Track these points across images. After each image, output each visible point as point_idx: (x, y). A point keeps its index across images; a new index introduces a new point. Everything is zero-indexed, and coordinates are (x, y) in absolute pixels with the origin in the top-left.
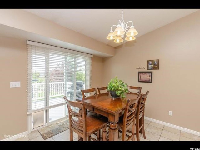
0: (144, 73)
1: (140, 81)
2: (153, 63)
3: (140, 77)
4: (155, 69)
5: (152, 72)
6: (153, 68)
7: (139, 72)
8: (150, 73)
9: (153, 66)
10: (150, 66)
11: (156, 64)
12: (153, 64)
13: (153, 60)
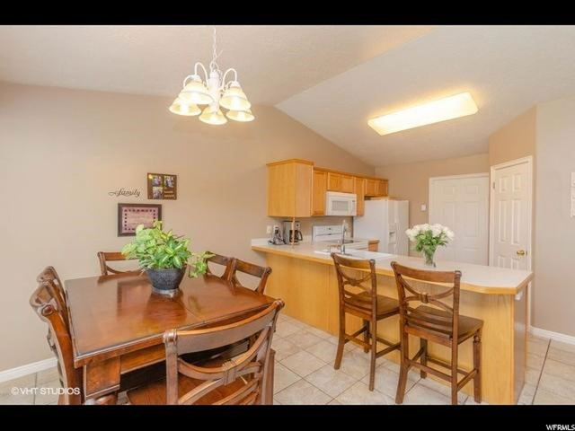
0: (136, 209)
1: (124, 231)
2: (163, 181)
3: (124, 220)
4: (167, 198)
5: (159, 207)
6: (162, 196)
7: (120, 206)
8: (157, 209)
9: (164, 190)
10: (155, 189)
11: (170, 185)
12: (163, 186)
13: (162, 176)
